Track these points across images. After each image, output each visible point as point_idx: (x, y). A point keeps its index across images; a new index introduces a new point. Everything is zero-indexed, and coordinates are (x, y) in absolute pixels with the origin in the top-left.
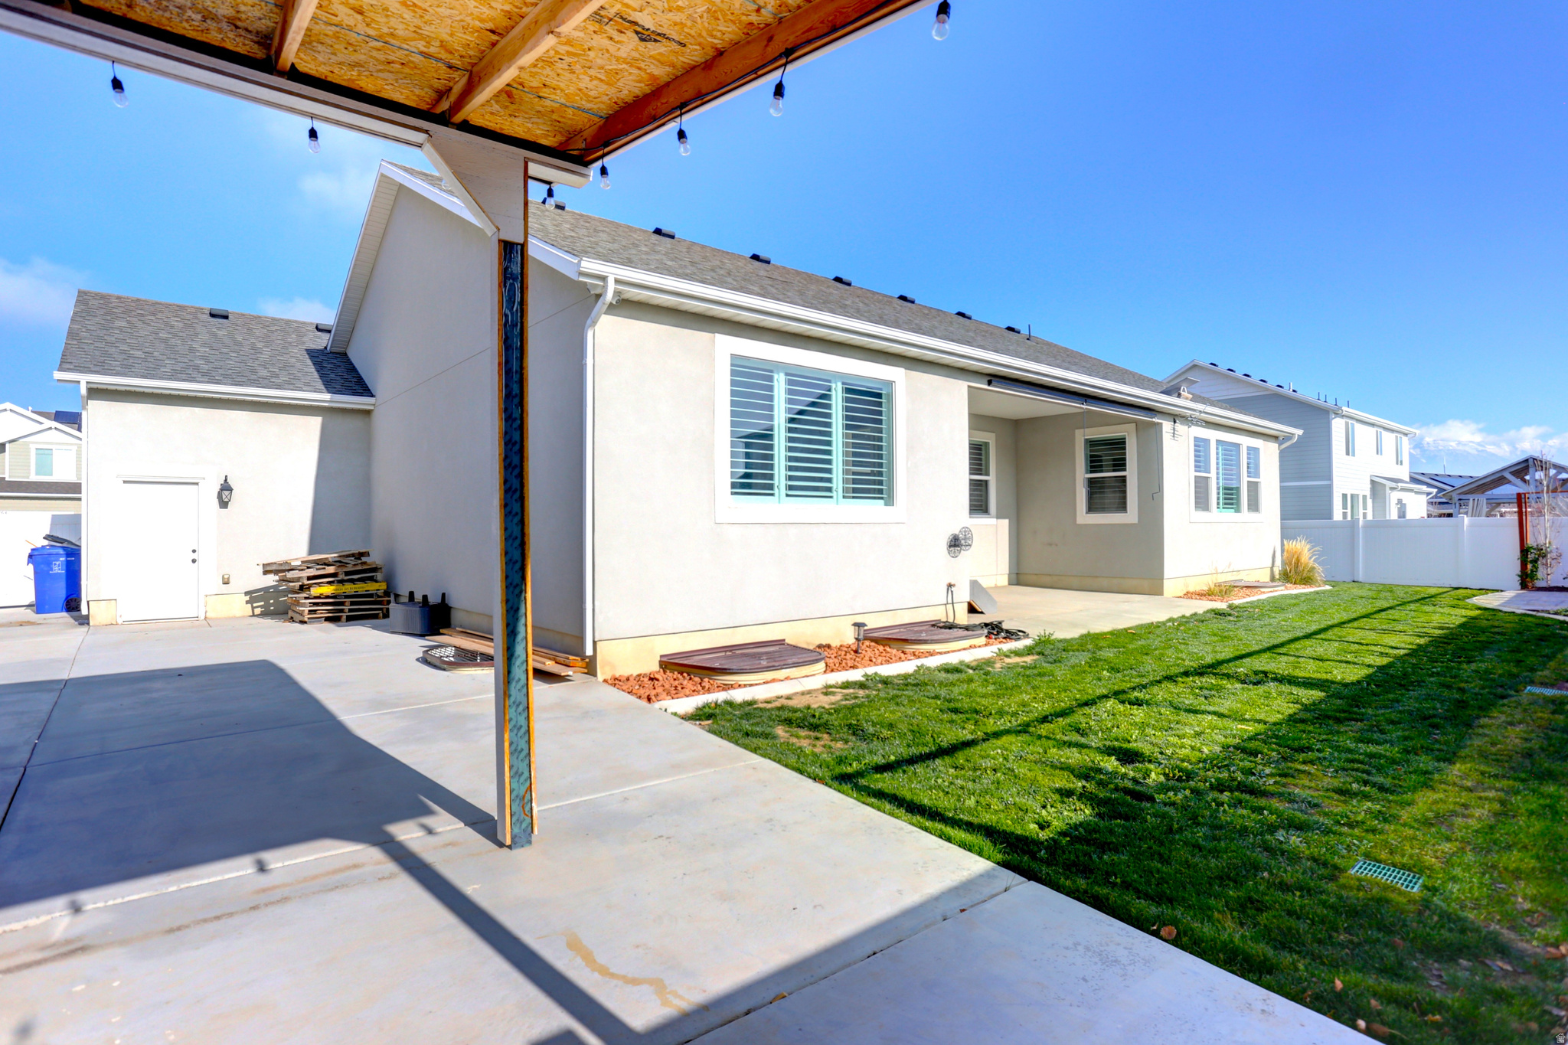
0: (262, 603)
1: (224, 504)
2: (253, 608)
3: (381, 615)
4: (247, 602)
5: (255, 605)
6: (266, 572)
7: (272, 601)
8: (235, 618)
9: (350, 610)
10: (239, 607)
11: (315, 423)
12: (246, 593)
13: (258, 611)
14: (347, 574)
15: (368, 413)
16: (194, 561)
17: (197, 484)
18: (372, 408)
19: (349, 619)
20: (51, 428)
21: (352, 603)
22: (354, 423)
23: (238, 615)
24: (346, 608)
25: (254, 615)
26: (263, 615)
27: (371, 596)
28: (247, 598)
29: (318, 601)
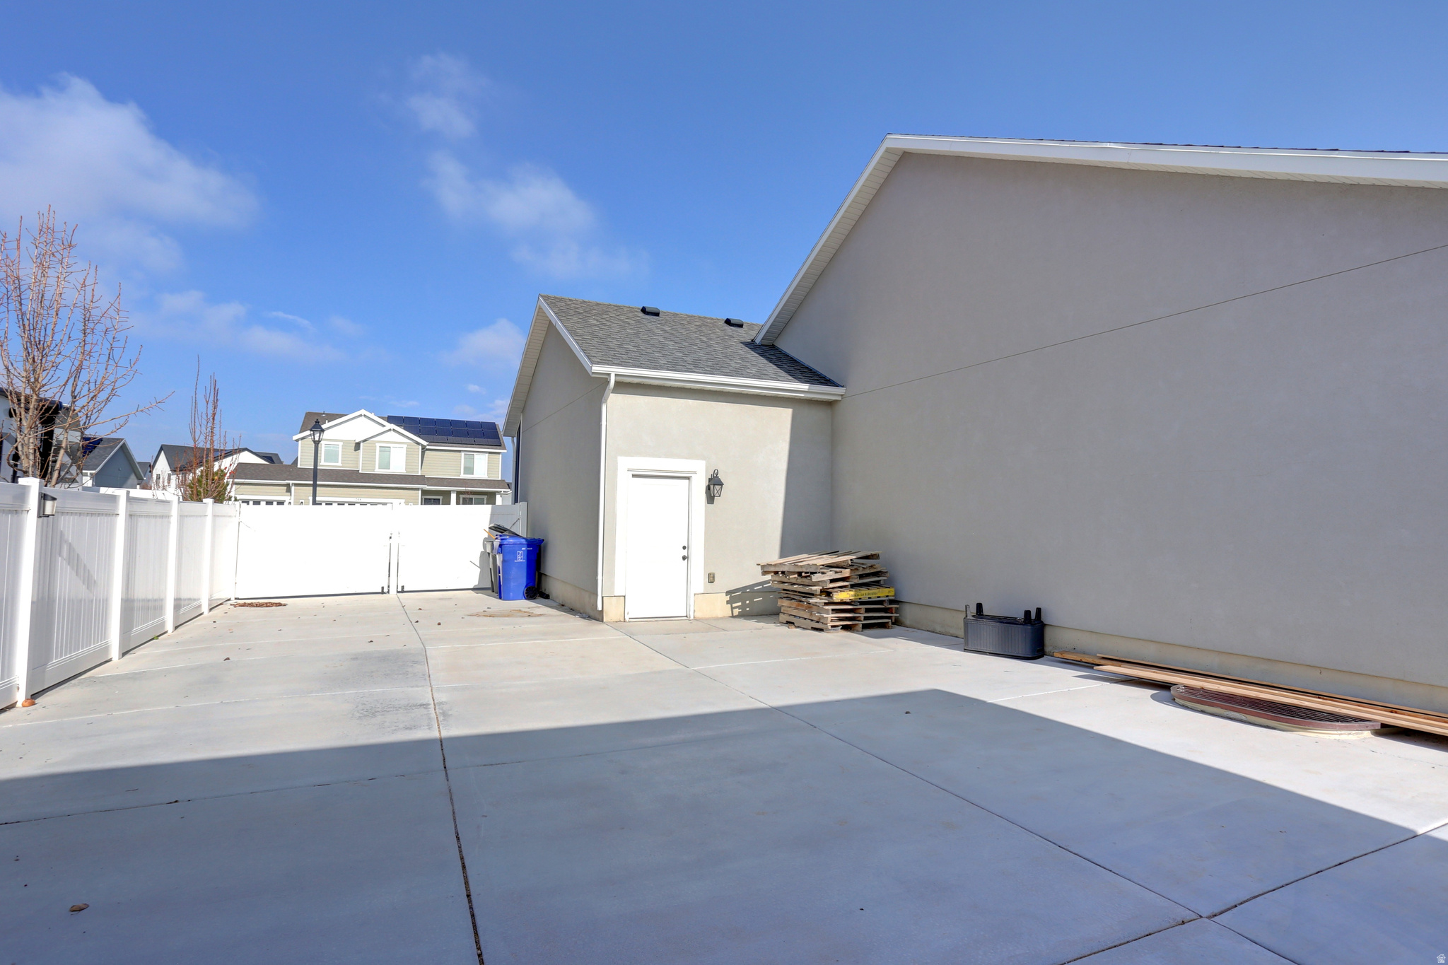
0: (740, 604)
1: (711, 499)
2: (732, 608)
3: (890, 623)
4: (728, 602)
5: (734, 605)
6: (765, 573)
7: (748, 602)
8: (717, 619)
9: (866, 618)
10: (719, 607)
11: (786, 414)
12: (728, 593)
13: (736, 612)
14: (861, 576)
15: (830, 404)
16: (684, 558)
17: (688, 478)
18: (839, 398)
19: (865, 627)
20: (390, 430)
21: (867, 610)
22: (818, 414)
23: (720, 616)
24: (862, 616)
25: (733, 616)
26: (741, 616)
27: (881, 602)
28: (728, 598)
29: (841, 608)
